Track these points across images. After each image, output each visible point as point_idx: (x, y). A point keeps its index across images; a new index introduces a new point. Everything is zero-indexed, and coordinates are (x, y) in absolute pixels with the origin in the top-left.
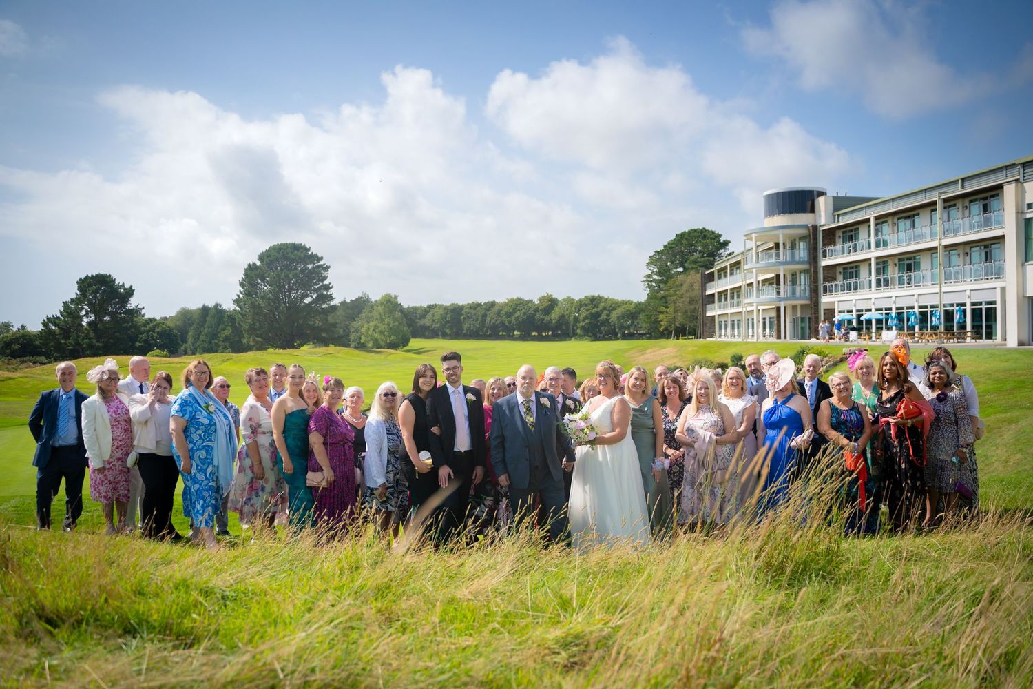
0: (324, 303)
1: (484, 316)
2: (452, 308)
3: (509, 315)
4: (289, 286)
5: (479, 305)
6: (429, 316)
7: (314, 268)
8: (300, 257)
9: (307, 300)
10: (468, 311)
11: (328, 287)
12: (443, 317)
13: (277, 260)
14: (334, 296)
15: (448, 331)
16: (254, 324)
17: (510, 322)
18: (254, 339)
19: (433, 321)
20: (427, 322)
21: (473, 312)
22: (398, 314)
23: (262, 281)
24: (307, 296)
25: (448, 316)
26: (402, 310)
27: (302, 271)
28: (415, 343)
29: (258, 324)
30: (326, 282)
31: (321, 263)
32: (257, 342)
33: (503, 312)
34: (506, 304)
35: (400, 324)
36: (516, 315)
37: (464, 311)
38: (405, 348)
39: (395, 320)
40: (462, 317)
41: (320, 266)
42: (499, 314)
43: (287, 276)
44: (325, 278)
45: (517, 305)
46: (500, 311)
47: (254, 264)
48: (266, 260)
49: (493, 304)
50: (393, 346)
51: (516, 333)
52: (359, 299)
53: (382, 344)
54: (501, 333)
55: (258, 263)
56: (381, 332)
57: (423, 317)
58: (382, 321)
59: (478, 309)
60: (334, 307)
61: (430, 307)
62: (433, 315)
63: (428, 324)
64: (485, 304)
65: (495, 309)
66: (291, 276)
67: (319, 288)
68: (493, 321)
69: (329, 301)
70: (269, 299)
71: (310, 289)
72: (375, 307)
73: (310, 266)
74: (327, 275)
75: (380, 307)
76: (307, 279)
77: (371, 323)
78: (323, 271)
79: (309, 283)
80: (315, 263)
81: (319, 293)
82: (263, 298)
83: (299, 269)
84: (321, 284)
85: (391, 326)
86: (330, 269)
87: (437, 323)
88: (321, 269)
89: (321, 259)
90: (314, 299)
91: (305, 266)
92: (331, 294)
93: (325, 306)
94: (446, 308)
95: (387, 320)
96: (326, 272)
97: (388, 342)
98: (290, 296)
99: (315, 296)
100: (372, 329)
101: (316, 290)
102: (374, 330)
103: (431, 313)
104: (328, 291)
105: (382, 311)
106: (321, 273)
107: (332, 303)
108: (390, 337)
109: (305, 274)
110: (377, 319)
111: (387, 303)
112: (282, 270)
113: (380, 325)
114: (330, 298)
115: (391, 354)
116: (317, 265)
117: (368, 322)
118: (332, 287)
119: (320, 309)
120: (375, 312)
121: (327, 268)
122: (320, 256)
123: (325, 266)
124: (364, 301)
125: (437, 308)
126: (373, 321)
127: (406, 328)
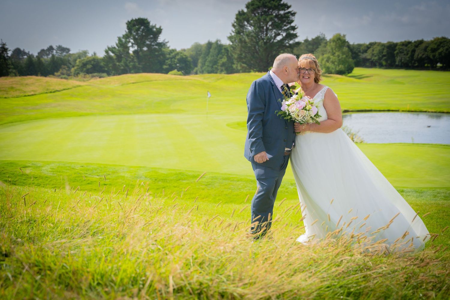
0: (291, 39)
1: (414, 51)
2: (388, 45)
3: (434, 50)
4: (267, 27)
5: (409, 43)
6: (370, 51)
7: (285, 14)
8: (275, 6)
9: (279, 38)
10: (401, 47)
11: (294, 28)
12: (381, 52)
13: (259, 7)
14: (298, 35)
15: (384, 63)
16: (241, 54)
17: (434, 56)
18: (241, 65)
19: (373, 55)
20: (368, 55)
21: (405, 48)
22: (345, 49)
23: (248, 23)
24: (279, 34)
25: (385, 51)
26: (349, 46)
27: (276, 16)
28: (357, 71)
29: (244, 54)
30: (293, 24)
31: (290, 10)
32: (243, 67)
33: (429, 48)
34: (432, 42)
35: (347, 56)
36: (440, 51)
37: (397, 47)
38: (350, 75)
39: (343, 53)
40: (396, 52)
41: (289, 12)
42: (425, 49)
43: (265, 20)
44: (292, 21)
45: (441, 43)
46: (427, 47)
47: (243, 11)
48: (251, 7)
49: (421, 42)
50: (340, 73)
51: (439, 65)
52: (317, 38)
53: (333, 71)
54: (426, 65)
55: (245, 10)
56: (333, 62)
57: (365, 51)
58: (333, 54)
59: (409, 45)
60: (298, 44)
61: (372, 44)
62: (373, 50)
63: (369, 57)
64: (415, 42)
65: (423, 46)
66: (268, 19)
67: (288, 29)
68: (420, 55)
69: (295, 38)
70: (252, 36)
71: (281, 30)
72: (328, 43)
73: (282, 12)
74: (293, 19)
75: (332, 44)
76: (280, 22)
77: (325, 56)
78: (291, 16)
79: (281, 25)
80: (285, 10)
81: (287, 32)
82: (248, 35)
83: (274, 14)
84: (289, 26)
85: (340, 58)
86: (296, 15)
87: (376, 56)
88: (289, 14)
89: (289, 7)
90: (284, 37)
91: (278, 12)
92: (296, 34)
93: (291, 42)
94: (383, 45)
95: (337, 54)
96: (293, 17)
97: (337, 69)
98: (267, 35)
99: (284, 34)
100: (325, 60)
101: (285, 30)
102: (327, 61)
103: (371, 49)
104: (294, 31)
105: (334, 47)
106: (289, 18)
107: (297, 40)
108: (339, 66)
109: (278, 18)
110: (329, 52)
111: (337, 40)
112: (262, 15)
113: (332, 57)
114: (295, 36)
115: (338, 78)
116: (287, 11)
117: (323, 54)
118: (296, 28)
119: (287, 45)
120: (329, 48)
121: (294, 14)
122: (289, 5)
123: (293, 12)
124: (321, 39)
125: (376, 45)
126: (326, 54)
127: (351, 60)
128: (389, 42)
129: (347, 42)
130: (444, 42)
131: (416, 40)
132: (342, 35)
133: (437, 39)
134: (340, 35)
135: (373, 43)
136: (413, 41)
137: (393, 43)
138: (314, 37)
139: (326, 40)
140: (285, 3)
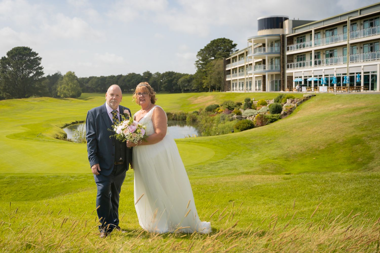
0: (39, 76)
3: (129, 81)
4: (22, 68)
5: (114, 76)
6: (90, 82)
7: (34, 59)
8: (27, 54)
9: (31, 75)
10: (109, 79)
11: (41, 68)
12: (97, 83)
13: (16, 55)
14: (44, 72)
15: (99, 90)
16: (5, 87)
17: (129, 85)
18: (6, 94)
19: (92, 84)
22: (76, 81)
23: (9, 65)
24: (31, 72)
25: (100, 82)
26: (77, 79)
27: (29, 60)
28: (84, 95)
29: (7, 87)
30: (40, 66)
31: (37, 56)
32: (7, 95)
33: (126, 80)
34: (127, 76)
35: (77, 86)
36: (132, 81)
38: (79, 98)
39: (74, 84)
40: (106, 83)
41: (37, 58)
43: (21, 63)
44: (40, 64)
45: (132, 76)
47: (5, 57)
48: (11, 55)
49: (121, 76)
50: (73, 97)
51: (132, 90)
52: (56, 75)
53: (68, 96)
54: (125, 90)
55: (7, 57)
56: (68, 90)
57: (87, 82)
58: (68, 85)
60: (44, 78)
62: (92, 82)
63: (89, 86)
64: (117, 76)
65: (122, 79)
66: (23, 63)
67: (37, 69)
69: (42, 75)
70: (13, 74)
71: (32, 69)
72: (64, 78)
73: (32, 58)
74: (40, 62)
75: (66, 78)
76: (31, 64)
77: (62, 86)
78: (38, 60)
79: (32, 66)
80: (34, 57)
81: (37, 71)
82: (9, 74)
83: (27, 59)
84: (37, 67)
85: (72, 87)
86: (42, 59)
87: (94, 85)
88: (37, 59)
89: (37, 54)
90: (34, 74)
91: (30, 58)
92: (43, 72)
93: (40, 77)
94: (98, 78)
95: (70, 84)
96: (40, 61)
97: (71, 95)
98: (22, 73)
99: (35, 72)
100: (63, 89)
101: (35, 70)
102: (64, 89)
103: (91, 81)
104: (41, 70)
105: (67, 80)
106: (38, 61)
107: (43, 76)
108: (72, 92)
109: (30, 62)
110: (65, 83)
111: (70, 76)
112: (18, 60)
113: (66, 86)
114: (42, 73)
115: (72, 100)
116: (35, 57)
117: (61, 85)
118: (43, 68)
119: (37, 79)
120: (64, 81)
121: (40, 59)
122: (37, 53)
123: (39, 58)
124: (58, 75)
125: (94, 78)
126: (63, 85)
127: (79, 88)
128: (101, 77)
129: (76, 76)
130: (135, 76)
131: (118, 75)
132: (72, 72)
133: (130, 74)
134: (71, 72)
135: (92, 77)
136: (116, 76)
137: (104, 77)
138: (53, 74)
139: (62, 76)
140: (34, 51)
